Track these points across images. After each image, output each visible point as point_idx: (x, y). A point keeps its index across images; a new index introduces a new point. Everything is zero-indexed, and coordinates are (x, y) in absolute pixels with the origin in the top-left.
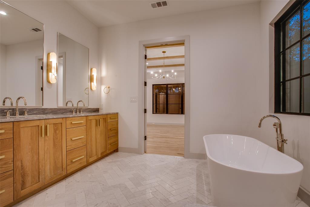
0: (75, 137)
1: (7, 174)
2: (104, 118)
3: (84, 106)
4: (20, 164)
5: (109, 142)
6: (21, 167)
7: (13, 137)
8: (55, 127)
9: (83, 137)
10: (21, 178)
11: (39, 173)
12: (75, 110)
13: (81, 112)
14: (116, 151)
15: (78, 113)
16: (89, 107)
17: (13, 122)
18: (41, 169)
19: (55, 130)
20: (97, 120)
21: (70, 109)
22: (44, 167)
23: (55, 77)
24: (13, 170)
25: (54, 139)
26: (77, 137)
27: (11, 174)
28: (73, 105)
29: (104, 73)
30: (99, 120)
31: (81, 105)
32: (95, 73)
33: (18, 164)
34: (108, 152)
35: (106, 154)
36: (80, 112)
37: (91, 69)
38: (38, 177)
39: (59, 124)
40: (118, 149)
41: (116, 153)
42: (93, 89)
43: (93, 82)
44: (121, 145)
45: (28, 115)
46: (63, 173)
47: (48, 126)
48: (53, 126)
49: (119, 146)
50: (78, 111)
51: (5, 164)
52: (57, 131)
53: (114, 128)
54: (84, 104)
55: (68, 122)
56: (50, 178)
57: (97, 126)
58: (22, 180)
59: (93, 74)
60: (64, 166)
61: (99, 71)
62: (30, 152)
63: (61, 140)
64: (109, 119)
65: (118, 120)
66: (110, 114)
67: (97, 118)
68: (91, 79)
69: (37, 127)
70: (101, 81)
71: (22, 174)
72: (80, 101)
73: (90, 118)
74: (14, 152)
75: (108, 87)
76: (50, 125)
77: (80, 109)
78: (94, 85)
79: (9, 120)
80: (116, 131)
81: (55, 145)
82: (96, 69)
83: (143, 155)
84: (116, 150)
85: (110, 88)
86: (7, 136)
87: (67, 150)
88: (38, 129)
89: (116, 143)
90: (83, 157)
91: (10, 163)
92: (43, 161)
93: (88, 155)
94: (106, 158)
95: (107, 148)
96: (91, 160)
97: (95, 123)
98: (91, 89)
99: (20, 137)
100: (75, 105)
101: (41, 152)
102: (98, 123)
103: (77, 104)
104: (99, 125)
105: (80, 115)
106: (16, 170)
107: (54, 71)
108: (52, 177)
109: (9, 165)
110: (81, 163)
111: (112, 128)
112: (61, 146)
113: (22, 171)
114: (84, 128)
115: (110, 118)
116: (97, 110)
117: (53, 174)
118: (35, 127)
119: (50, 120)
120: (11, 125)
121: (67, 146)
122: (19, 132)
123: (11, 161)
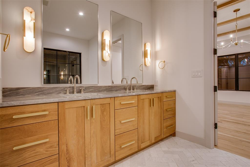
0: (124, 120)
1: (52, 158)
2: (158, 97)
3: (137, 83)
4: (65, 148)
5: (165, 124)
6: (67, 151)
7: (58, 119)
8: (102, 108)
9: (134, 119)
10: (67, 163)
11: (85, 159)
12: (129, 87)
13: (135, 90)
14: (172, 135)
15: (132, 90)
16: (143, 84)
17: (58, 102)
18: (86, 154)
19: (103, 112)
20: (151, 99)
21: (124, 86)
22: (90, 152)
23: (109, 54)
24: (59, 154)
25: (101, 122)
26: (127, 119)
27: (55, 158)
28: (127, 83)
29: (158, 47)
30: (153, 99)
31: (134, 82)
32: (149, 48)
33: (63, 147)
34: (163, 136)
35: (161, 139)
36: (133, 89)
37: (145, 45)
38: (84, 163)
39: (107, 104)
40: (175, 133)
41: (173, 137)
42: (147, 65)
43: (147, 58)
44: (179, 128)
45: (84, 93)
46: (111, 159)
47: (94, 107)
48: (100, 107)
49: (176, 130)
50: (131, 88)
51: (51, 147)
52: (104, 112)
53: (171, 108)
54: (137, 81)
55: (117, 102)
56: (97, 165)
57: (151, 106)
58: (68, 165)
59: (147, 49)
60: (113, 152)
61: (153, 45)
62: (76, 135)
63: (109, 123)
64: (164, 98)
65: (175, 100)
66: (166, 92)
67: (151, 97)
68: (145, 55)
69: (83, 108)
70: (155, 56)
71: (68, 158)
72: (133, 78)
73: (142, 97)
74: (59, 134)
75: (163, 61)
76: (97, 106)
77: (134, 86)
78: (148, 60)
79: (53, 101)
80: (173, 112)
81: (102, 128)
82: (150, 43)
83: (213, 149)
84: (174, 135)
85: (165, 63)
86: (52, 118)
87: (116, 134)
88: (83, 111)
89: (173, 126)
90: (134, 142)
91: (55, 146)
92: (89, 145)
93: (140, 140)
94: (160, 144)
95: (162, 132)
96: (143, 146)
97: (148, 102)
98: (145, 65)
99: (65, 119)
100: (129, 83)
101: (87, 136)
102: (151, 103)
103: (131, 81)
104: (153, 105)
105: (130, 94)
106: (62, 155)
107: (107, 48)
108: (98, 164)
109: (54, 149)
110: (131, 149)
111: (168, 109)
112: (109, 129)
113: (67, 156)
114: (135, 109)
115: (167, 97)
116: (151, 87)
117: (100, 160)
118: (81, 108)
119: (96, 100)
120: (55, 106)
121: (116, 130)
122: (64, 113)
123: (56, 144)
